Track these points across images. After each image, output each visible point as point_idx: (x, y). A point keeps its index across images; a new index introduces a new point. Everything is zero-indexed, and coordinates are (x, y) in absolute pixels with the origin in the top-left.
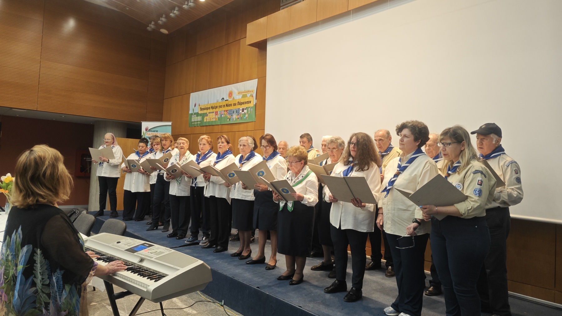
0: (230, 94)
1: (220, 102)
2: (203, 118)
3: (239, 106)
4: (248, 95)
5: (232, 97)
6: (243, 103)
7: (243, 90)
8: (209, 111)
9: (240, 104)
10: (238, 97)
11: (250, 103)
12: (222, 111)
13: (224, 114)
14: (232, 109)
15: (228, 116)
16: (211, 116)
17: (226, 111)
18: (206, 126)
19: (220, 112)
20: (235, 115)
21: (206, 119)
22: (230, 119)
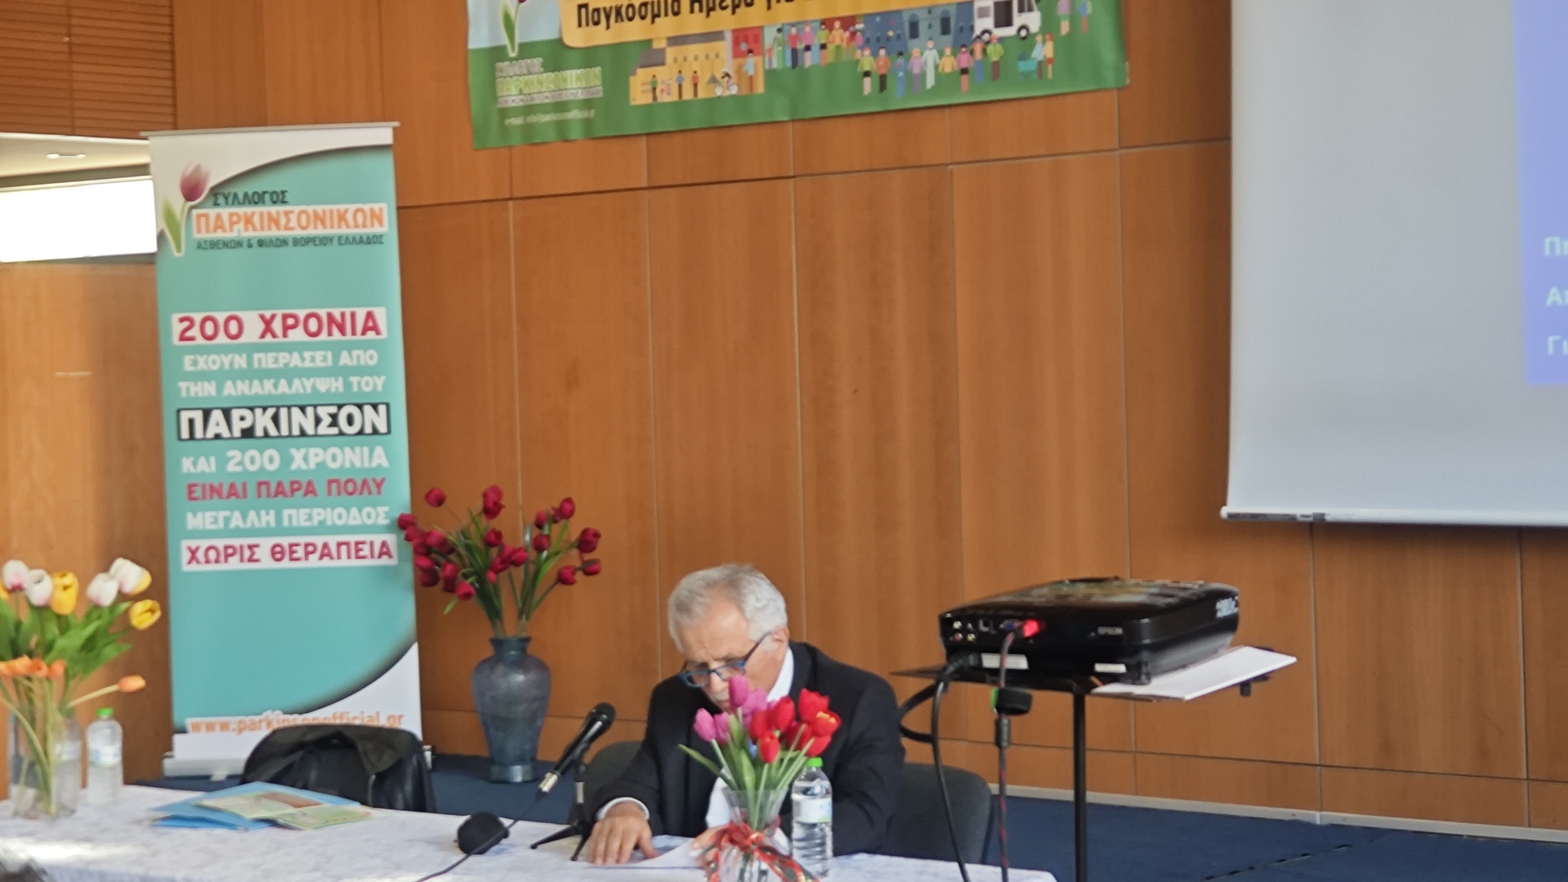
2: (617, 83)
8: (666, 26)
12: (805, 23)
13: (823, 47)
14: (899, 12)
15: (867, 61)
16: (696, 66)
17: (837, 24)
18: (647, 135)
19: (786, 28)
20: (934, 53)
21: (649, 87)
22: (883, 78)
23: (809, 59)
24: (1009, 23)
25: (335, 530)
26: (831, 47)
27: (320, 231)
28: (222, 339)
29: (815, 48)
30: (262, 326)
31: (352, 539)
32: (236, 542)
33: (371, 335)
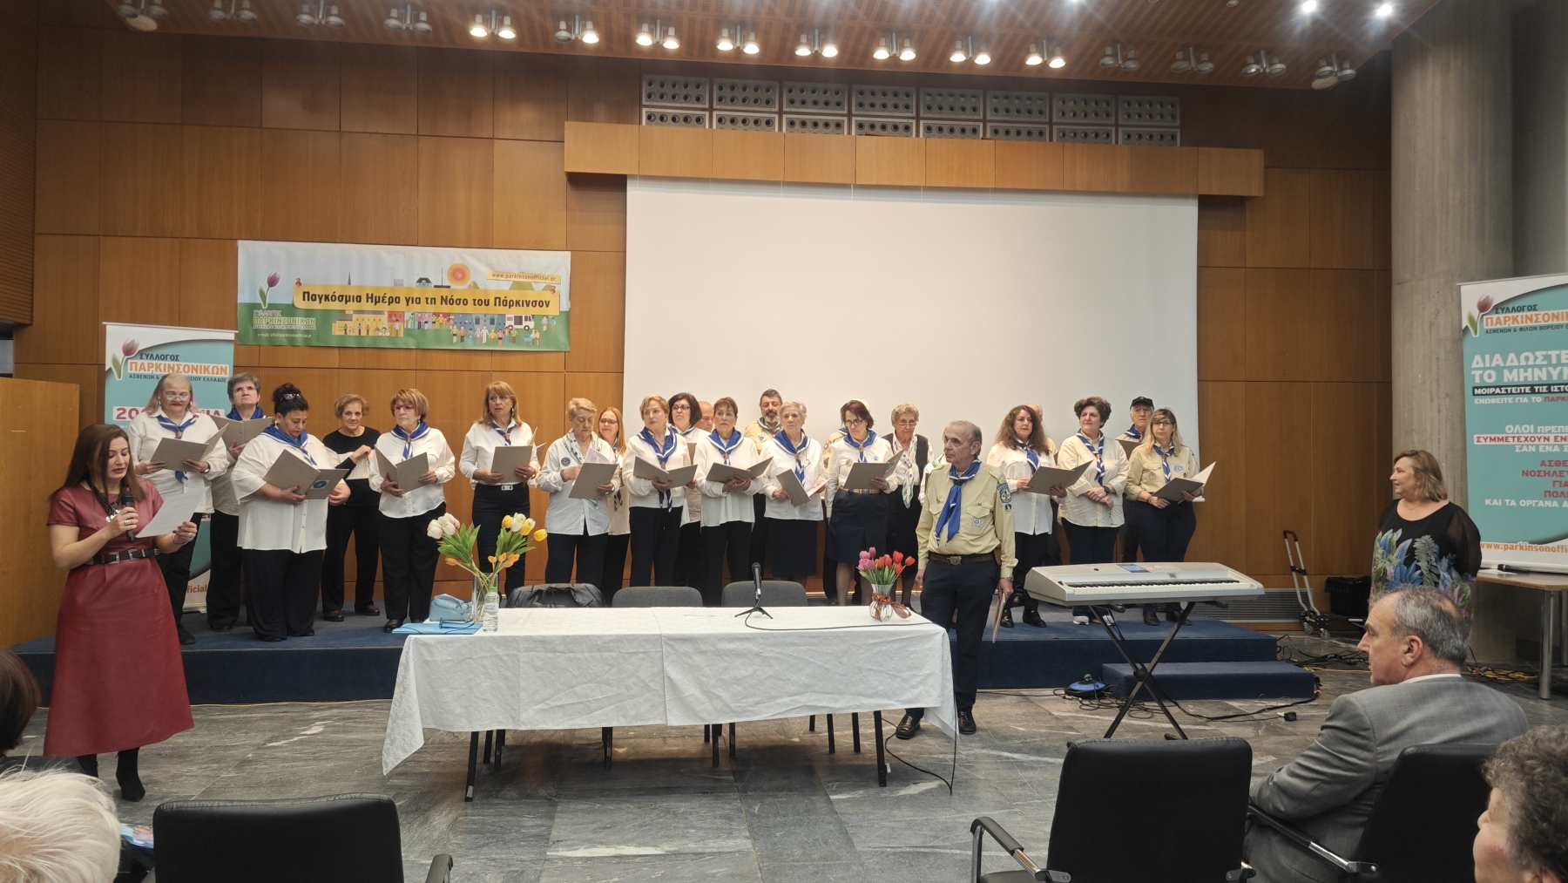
0: (459, 272)
1: (408, 288)
2: (324, 325)
4: (537, 286)
5: (469, 282)
6: (518, 302)
7: (515, 271)
8: (353, 306)
9: (506, 303)
10: (492, 284)
11: (547, 306)
12: (424, 313)
13: (434, 323)
14: (470, 314)
15: (455, 330)
16: (369, 323)
17: (441, 315)
18: (341, 348)
19: (415, 314)
20: (487, 330)
21: (343, 329)
22: (462, 337)
23: (427, 326)
24: (521, 324)
26: (437, 323)
29: (430, 323)
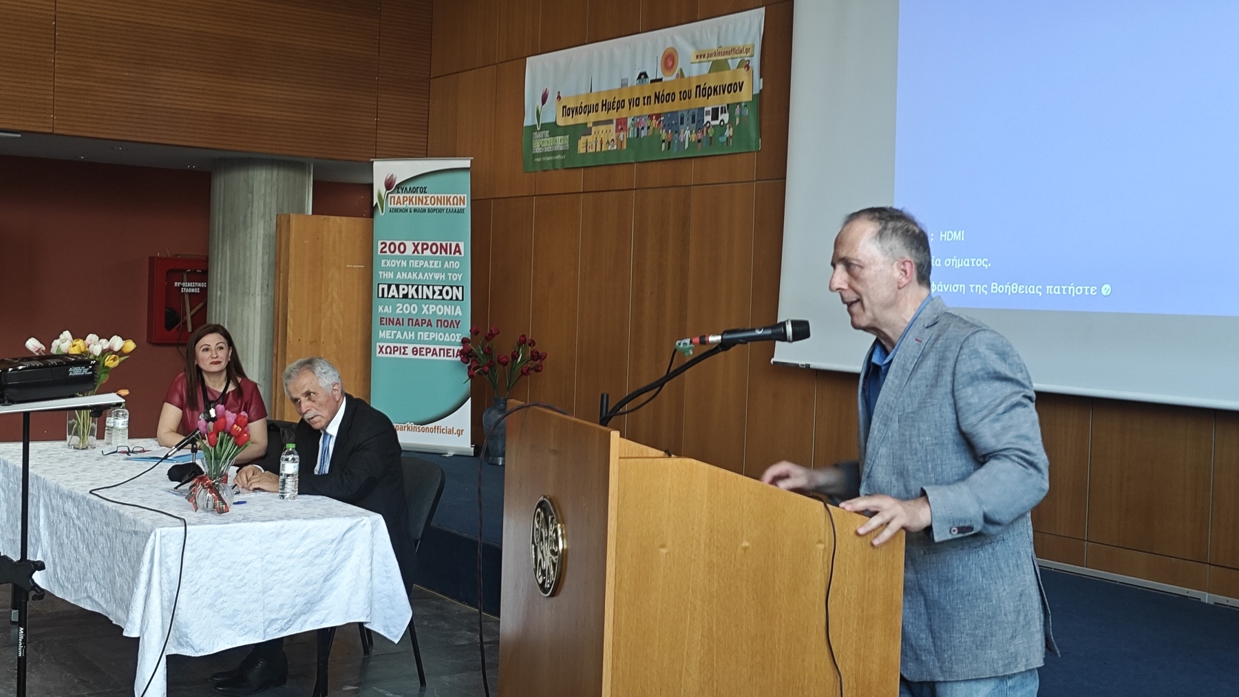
0: (669, 60)
1: (632, 88)
2: (574, 143)
3: (699, 102)
4: (733, 64)
5: (677, 71)
6: (715, 90)
7: (715, 47)
8: (593, 117)
9: (705, 92)
10: (694, 70)
11: (741, 90)
12: (642, 116)
13: (649, 128)
14: (677, 112)
15: (664, 136)
16: (602, 136)
17: (654, 117)
18: (584, 167)
19: (635, 119)
20: (689, 132)
21: (585, 145)
22: (669, 143)
23: (643, 133)
24: (717, 119)
25: (438, 343)
26: (651, 128)
27: (439, 206)
28: (397, 253)
29: (646, 129)
30: (414, 248)
31: (446, 347)
32: (398, 345)
33: (457, 254)
